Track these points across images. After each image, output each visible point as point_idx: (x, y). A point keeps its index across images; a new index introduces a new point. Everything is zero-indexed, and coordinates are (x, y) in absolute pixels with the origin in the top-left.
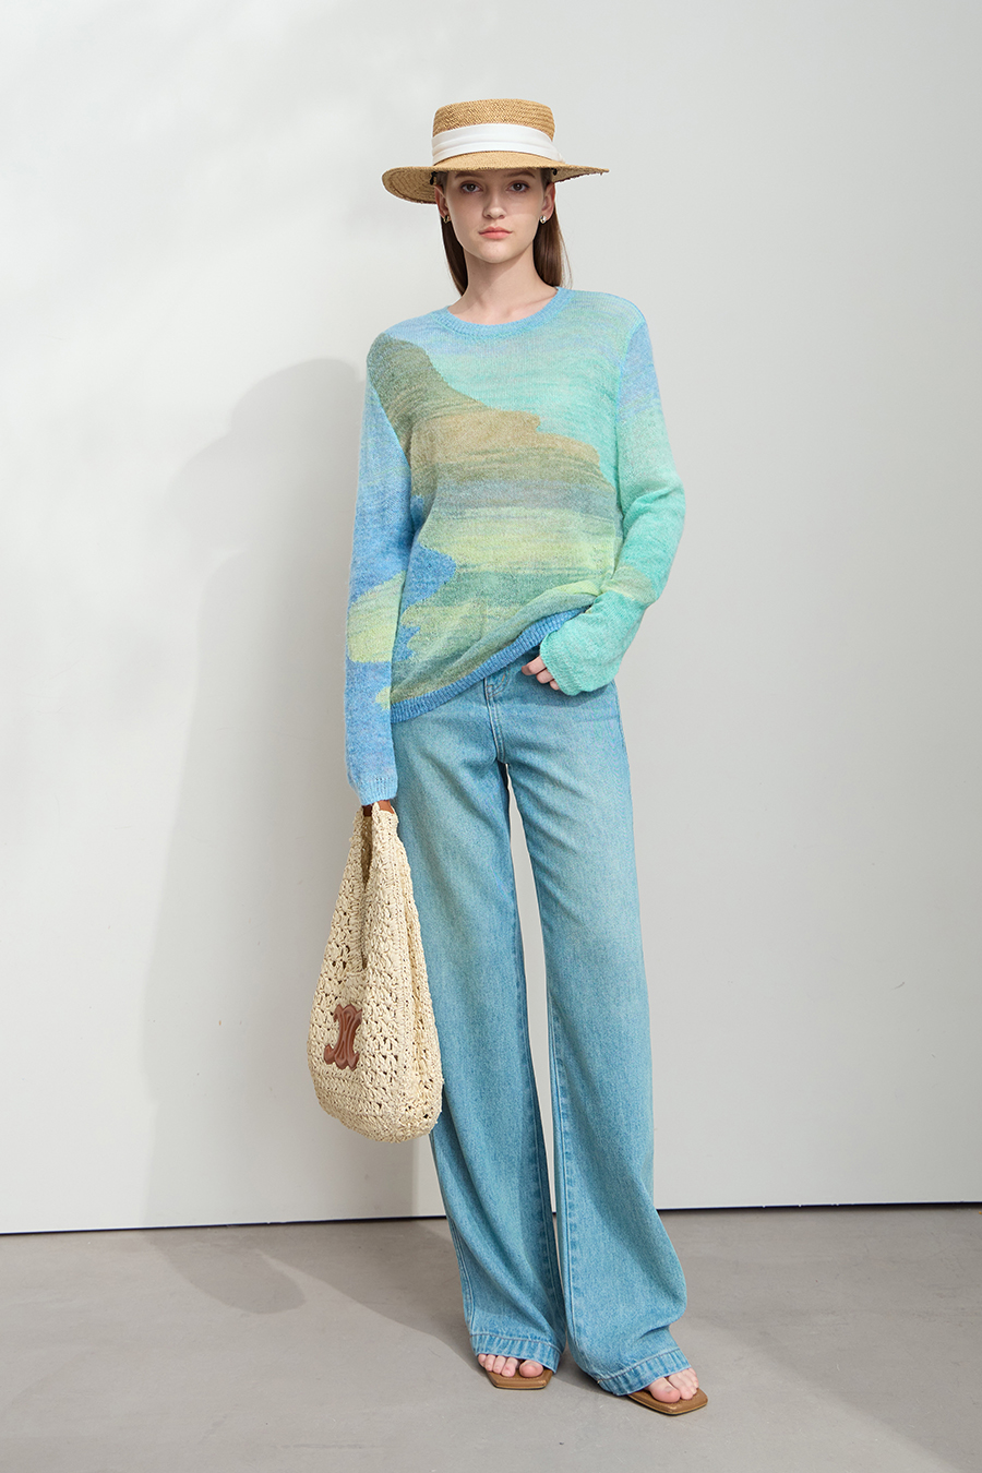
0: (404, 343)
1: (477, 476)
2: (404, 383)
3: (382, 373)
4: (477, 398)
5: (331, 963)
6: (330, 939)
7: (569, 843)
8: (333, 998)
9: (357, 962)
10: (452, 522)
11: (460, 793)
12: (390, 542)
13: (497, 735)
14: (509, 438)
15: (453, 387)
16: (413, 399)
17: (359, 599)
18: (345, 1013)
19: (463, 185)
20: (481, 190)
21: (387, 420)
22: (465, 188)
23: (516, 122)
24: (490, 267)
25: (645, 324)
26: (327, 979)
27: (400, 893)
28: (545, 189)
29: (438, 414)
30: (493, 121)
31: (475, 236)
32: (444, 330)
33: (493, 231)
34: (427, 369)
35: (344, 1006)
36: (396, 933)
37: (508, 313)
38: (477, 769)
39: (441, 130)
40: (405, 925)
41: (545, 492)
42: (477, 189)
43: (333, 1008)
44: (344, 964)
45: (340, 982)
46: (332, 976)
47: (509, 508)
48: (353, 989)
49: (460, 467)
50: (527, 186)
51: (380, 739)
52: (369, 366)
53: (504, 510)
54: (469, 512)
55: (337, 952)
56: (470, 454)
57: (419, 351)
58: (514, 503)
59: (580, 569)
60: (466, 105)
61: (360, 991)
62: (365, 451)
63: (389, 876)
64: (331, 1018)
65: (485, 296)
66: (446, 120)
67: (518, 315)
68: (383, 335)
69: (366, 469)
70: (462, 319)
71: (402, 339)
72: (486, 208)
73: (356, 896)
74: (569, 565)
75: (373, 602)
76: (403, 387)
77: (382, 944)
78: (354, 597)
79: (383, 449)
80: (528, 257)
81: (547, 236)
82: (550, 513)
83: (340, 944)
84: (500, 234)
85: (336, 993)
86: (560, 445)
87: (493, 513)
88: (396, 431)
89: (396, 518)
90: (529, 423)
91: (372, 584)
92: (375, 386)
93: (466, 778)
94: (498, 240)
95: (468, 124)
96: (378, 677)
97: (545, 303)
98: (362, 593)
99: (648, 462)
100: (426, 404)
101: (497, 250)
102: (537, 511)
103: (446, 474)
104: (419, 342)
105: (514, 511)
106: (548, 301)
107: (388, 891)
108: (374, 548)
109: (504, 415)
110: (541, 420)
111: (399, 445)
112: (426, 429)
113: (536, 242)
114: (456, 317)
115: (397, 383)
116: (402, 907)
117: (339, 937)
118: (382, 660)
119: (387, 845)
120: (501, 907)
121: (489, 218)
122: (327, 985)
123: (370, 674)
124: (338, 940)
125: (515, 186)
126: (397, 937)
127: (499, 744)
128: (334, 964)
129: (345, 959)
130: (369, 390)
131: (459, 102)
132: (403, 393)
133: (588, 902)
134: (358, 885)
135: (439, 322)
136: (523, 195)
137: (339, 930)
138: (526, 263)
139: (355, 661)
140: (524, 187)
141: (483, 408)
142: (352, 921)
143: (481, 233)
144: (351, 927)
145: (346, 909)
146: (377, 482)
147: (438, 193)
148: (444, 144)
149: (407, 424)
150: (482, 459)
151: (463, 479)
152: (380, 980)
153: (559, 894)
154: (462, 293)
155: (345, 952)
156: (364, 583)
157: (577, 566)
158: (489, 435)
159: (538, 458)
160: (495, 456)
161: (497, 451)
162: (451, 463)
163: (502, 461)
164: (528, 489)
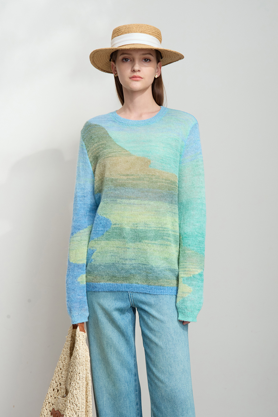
0: (96, 125)
1: (123, 185)
2: (96, 140)
3: (87, 136)
4: (128, 150)
5: (52, 389)
6: (53, 378)
7: (160, 344)
8: (52, 404)
9: (63, 391)
10: (112, 204)
11: (113, 321)
12: (88, 210)
13: (131, 297)
14: (138, 169)
15: (118, 144)
16: (100, 148)
17: (74, 235)
18: (56, 414)
19: (123, 59)
20: (131, 61)
21: (87, 157)
22: (124, 60)
23: (146, 33)
24: (134, 93)
25: (197, 123)
26: (50, 396)
27: (85, 370)
28: (157, 63)
29: (109, 156)
30: (136, 32)
31: (127, 80)
32: (114, 121)
33: (135, 77)
34: (106, 136)
35: (56, 410)
36: (81, 387)
37: (141, 116)
38: (121, 311)
39: (115, 37)
40: (85, 384)
41: (150, 194)
42: (129, 60)
43: (51, 409)
44: (58, 390)
45: (55, 398)
46: (52, 395)
47: (135, 200)
48: (60, 404)
49: (116, 180)
50: (150, 60)
51: (79, 297)
52: (81, 133)
53: (132, 201)
54: (119, 200)
55: (55, 385)
56: (121, 175)
57: (103, 128)
58: (137, 198)
59: (165, 228)
60: (125, 26)
61: (63, 406)
62: (79, 167)
63: (81, 361)
64: (49, 413)
65: (130, 106)
66: (117, 33)
67: (145, 117)
68: (87, 122)
69: (79, 175)
70: (122, 116)
71: (95, 124)
72: (133, 67)
73: (66, 363)
74: (160, 226)
75: (79, 238)
76: (96, 142)
77: (75, 391)
78: (72, 234)
79: (86, 169)
80: (150, 91)
81: (157, 83)
82: (152, 203)
83: (57, 382)
84: (138, 79)
85: (53, 402)
86: (158, 174)
87: (128, 202)
88: (91, 163)
89: (89, 200)
90: (146, 162)
91: (79, 229)
92: (84, 140)
93: (116, 315)
94: (137, 81)
95: (126, 33)
96: (80, 270)
97: (156, 113)
98: (75, 233)
99: (193, 182)
100: (105, 151)
101: (137, 85)
102: (146, 202)
103: (110, 183)
104: (103, 125)
105: (136, 201)
106: (158, 112)
107: (80, 368)
108: (81, 213)
109: (138, 158)
110: (151, 162)
111: (91, 169)
112: (103, 162)
113: (153, 85)
114: (119, 116)
115: (93, 140)
116: (84, 376)
117: (57, 378)
118: (81, 263)
119: (81, 347)
120: (129, 370)
121: (134, 71)
122: (50, 399)
123: (76, 268)
124: (57, 380)
125: (145, 59)
126: (81, 389)
127: (132, 301)
128: (54, 390)
129: (58, 388)
130: (81, 142)
131: (123, 25)
132: (96, 145)
133: (167, 373)
134: (68, 358)
135: (113, 117)
136: (148, 63)
137: (57, 375)
138: (148, 94)
139: (71, 262)
140: (148, 61)
141: (130, 155)
142: (63, 373)
143: (130, 78)
144: (62, 375)
145: (61, 367)
146: (82, 183)
147: (113, 65)
148: (116, 42)
149: (96, 159)
150: (125, 178)
151: (116, 186)
152: (72, 406)
153: (154, 369)
154: (123, 105)
155: (59, 386)
156: (76, 229)
157: (163, 227)
158: (130, 168)
159: (148, 179)
160: (131, 177)
161: (132, 175)
162: (113, 178)
163: (134, 179)
164: (143, 192)
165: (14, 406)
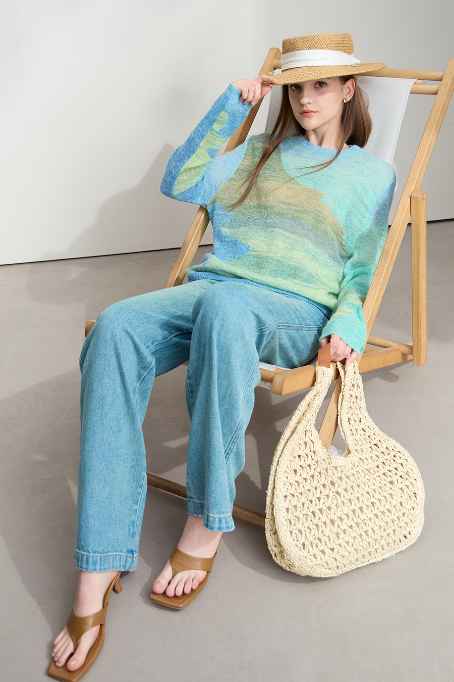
1: (280, 214)
14: (304, 200)
29: (271, 179)
47: (291, 234)
49: (272, 207)
53: (287, 233)
56: (280, 203)
58: (294, 233)
87: (281, 232)
90: (316, 195)
105: (292, 236)
112: (260, 184)
158: (293, 196)
159: (314, 215)
160: (293, 207)
161: (295, 205)
162: (268, 204)
163: (296, 211)
164: (303, 229)
165: (130, 163)
